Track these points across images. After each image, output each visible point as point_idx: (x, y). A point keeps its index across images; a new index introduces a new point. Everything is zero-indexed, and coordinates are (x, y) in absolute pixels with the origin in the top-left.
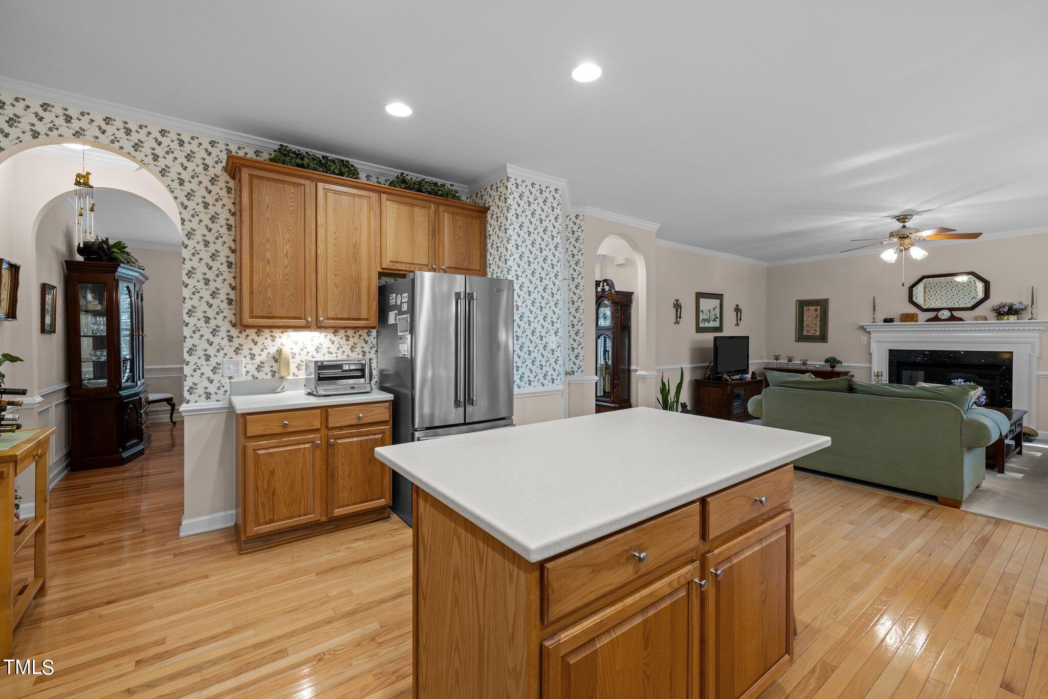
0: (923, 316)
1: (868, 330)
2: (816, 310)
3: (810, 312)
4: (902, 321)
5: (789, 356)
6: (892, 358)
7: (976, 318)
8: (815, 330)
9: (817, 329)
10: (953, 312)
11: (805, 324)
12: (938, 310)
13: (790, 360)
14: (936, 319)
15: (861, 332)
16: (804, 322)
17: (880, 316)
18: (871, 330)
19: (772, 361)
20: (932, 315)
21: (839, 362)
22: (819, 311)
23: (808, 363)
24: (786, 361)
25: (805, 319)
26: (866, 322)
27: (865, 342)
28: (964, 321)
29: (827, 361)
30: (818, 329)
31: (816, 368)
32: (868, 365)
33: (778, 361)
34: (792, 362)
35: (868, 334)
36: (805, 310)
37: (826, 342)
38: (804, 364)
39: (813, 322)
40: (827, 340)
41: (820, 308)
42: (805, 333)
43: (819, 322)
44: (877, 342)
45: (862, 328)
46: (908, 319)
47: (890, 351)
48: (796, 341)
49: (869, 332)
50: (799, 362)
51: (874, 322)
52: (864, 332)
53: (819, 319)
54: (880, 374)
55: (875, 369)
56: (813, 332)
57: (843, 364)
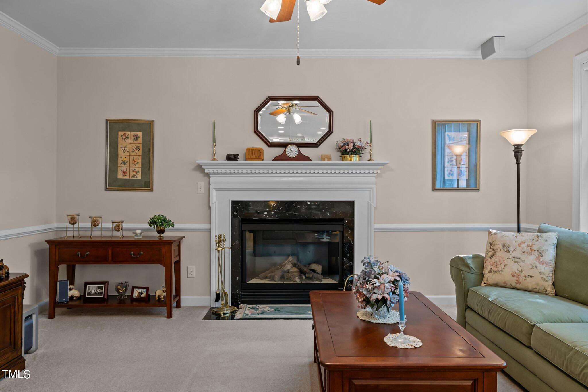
0: (270, 153)
1: (206, 171)
2: (136, 138)
3: (128, 141)
4: (246, 159)
5: (93, 215)
6: (235, 213)
7: (323, 158)
8: (134, 171)
9: (137, 169)
10: (301, 149)
11: (120, 161)
12: (284, 145)
13: (95, 224)
14: (283, 157)
15: (198, 175)
16: (119, 157)
17: (222, 152)
18: (211, 171)
19: (64, 225)
20: (279, 151)
21: (170, 223)
22: (140, 140)
23: (124, 225)
24: (89, 225)
25: (120, 152)
26: (204, 160)
27: (203, 190)
28: (311, 160)
29: (153, 222)
30: (140, 169)
31: (136, 235)
32: (207, 226)
33: (76, 226)
34: (99, 226)
35: (206, 178)
36: (119, 136)
37: (151, 190)
38: (118, 228)
39: (132, 157)
40: (152, 187)
41: (143, 135)
42: (120, 176)
43: (140, 158)
44: (218, 190)
45: (200, 168)
46: (254, 156)
47: (235, 204)
48: (107, 189)
49: (208, 175)
50: (110, 225)
51: (214, 159)
52: (201, 175)
53: (140, 153)
54: (223, 238)
55: (215, 233)
56: (132, 174)
57: (176, 225)
